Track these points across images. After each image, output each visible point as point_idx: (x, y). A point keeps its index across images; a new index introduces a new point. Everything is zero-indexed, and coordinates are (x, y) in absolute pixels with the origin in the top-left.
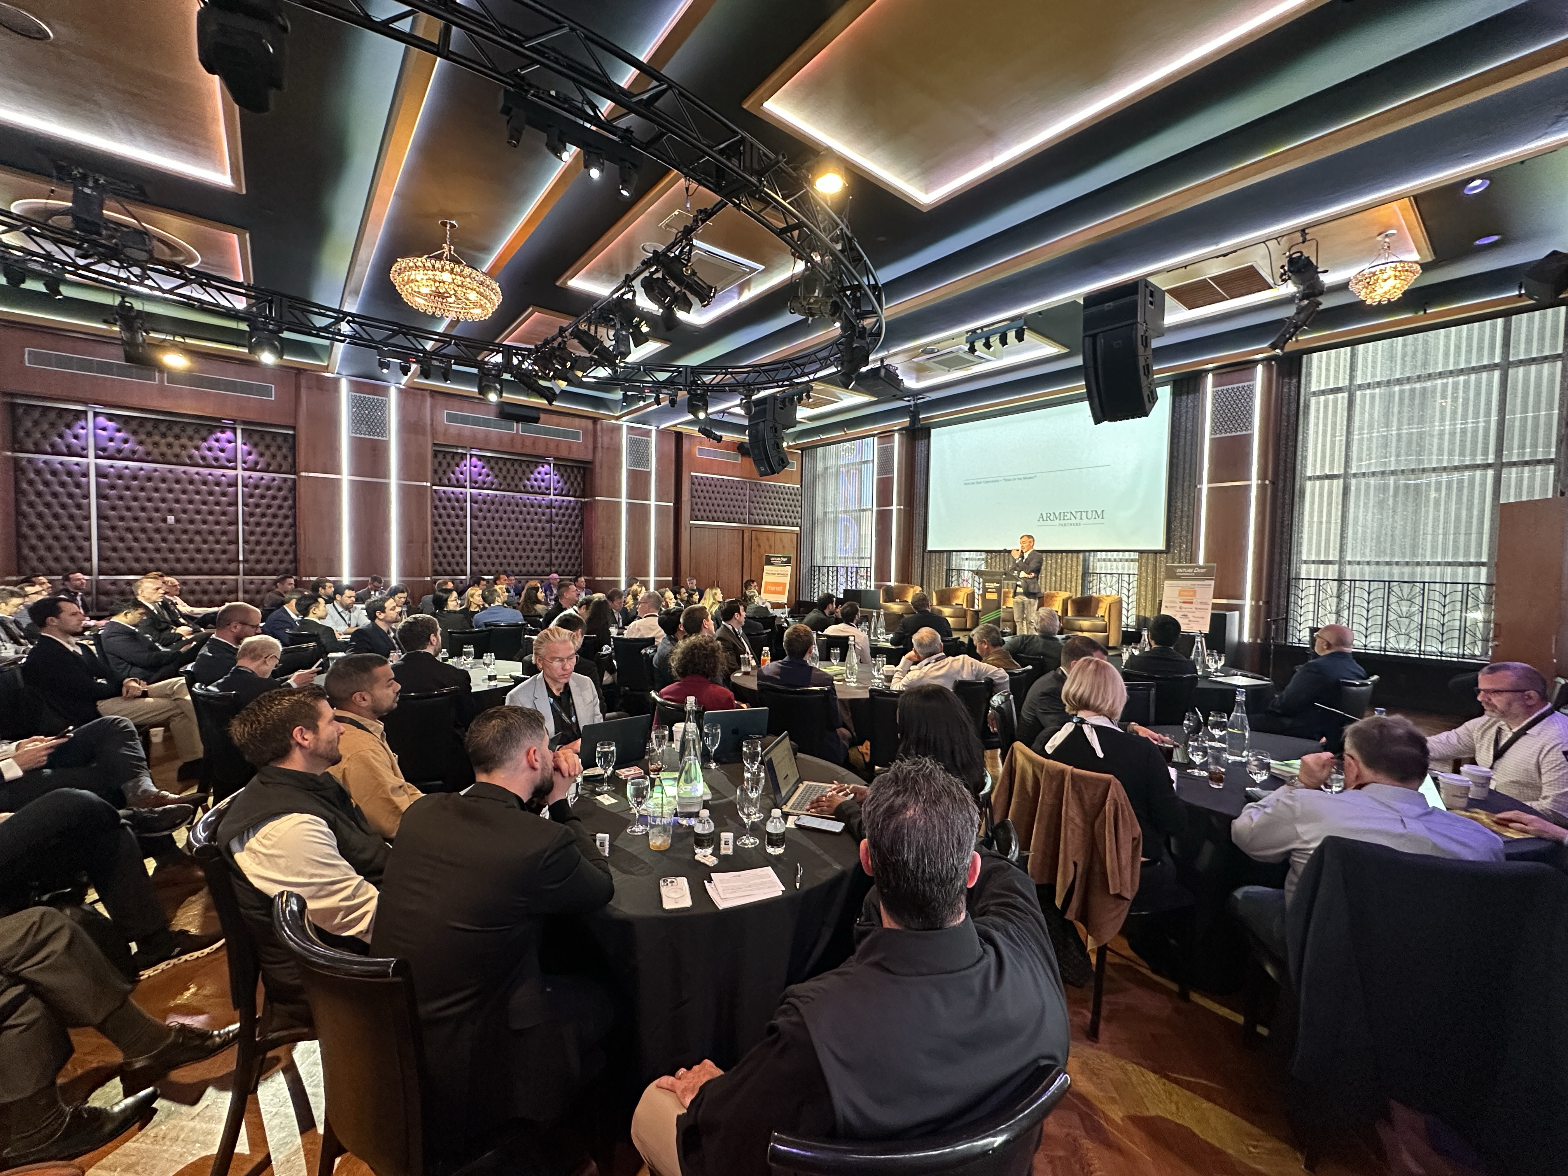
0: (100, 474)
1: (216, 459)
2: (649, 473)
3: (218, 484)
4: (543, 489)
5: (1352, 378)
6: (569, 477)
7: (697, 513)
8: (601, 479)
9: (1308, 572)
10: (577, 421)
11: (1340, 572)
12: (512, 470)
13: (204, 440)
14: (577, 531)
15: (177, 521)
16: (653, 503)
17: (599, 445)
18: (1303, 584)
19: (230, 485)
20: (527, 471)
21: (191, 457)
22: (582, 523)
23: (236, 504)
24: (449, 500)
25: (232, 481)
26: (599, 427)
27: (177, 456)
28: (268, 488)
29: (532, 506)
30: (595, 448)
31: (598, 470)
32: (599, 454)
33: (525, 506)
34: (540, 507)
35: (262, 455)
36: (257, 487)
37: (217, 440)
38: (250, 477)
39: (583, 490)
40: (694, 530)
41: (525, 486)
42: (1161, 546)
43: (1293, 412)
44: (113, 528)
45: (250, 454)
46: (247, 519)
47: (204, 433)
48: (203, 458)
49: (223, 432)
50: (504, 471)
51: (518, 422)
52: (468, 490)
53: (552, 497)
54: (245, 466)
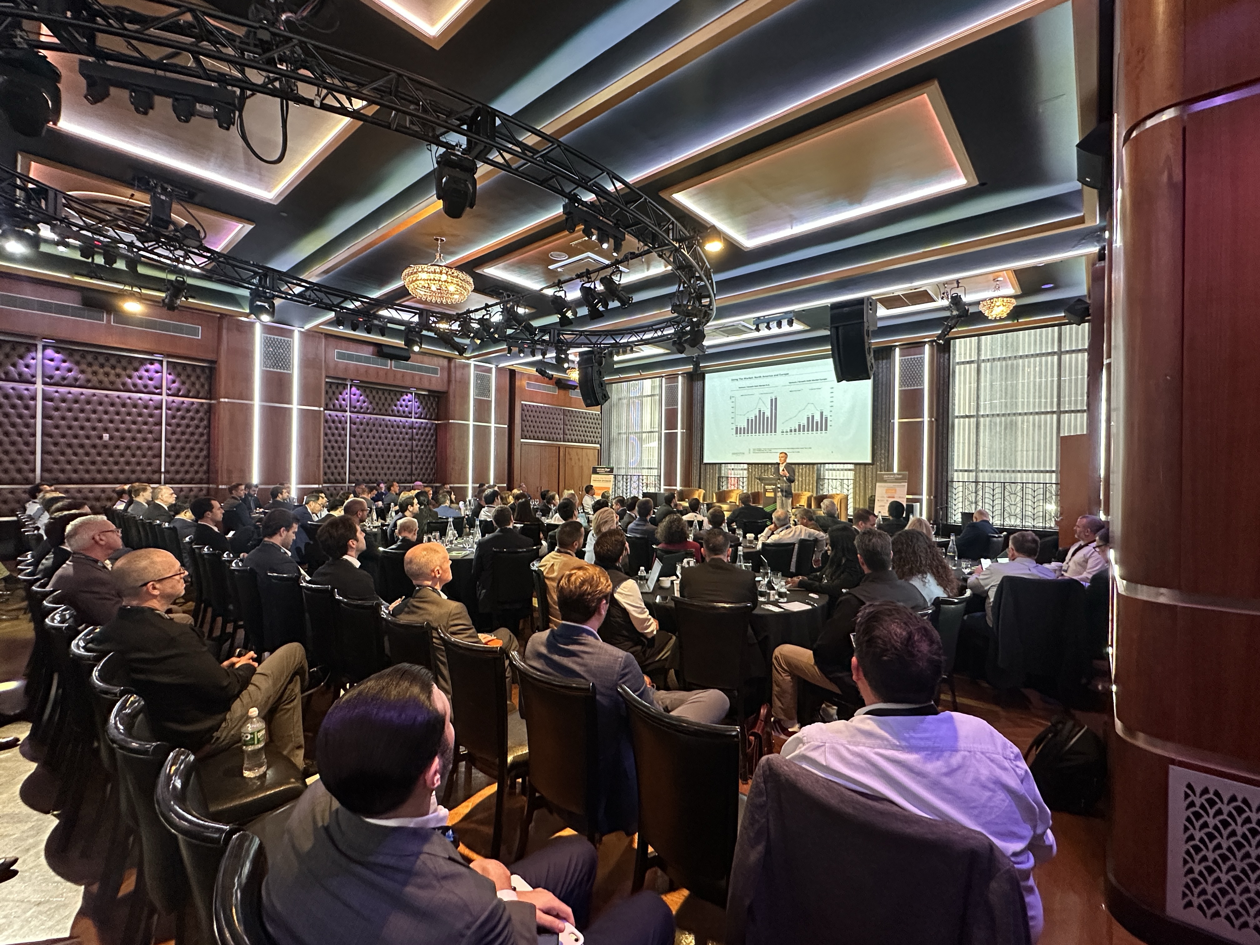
0: (46, 398)
1: (146, 386)
2: (491, 401)
3: (146, 407)
4: (407, 413)
5: (979, 354)
6: (427, 403)
7: (526, 433)
8: (454, 405)
9: (958, 477)
10: (435, 359)
11: (976, 477)
12: (383, 398)
13: (136, 370)
14: (432, 447)
15: (111, 438)
16: (493, 425)
17: (453, 379)
18: (955, 485)
19: (156, 408)
20: (395, 399)
21: (124, 384)
22: (436, 441)
23: (161, 424)
24: (334, 422)
25: (158, 405)
26: (452, 365)
27: (112, 383)
28: (188, 411)
29: (398, 427)
30: (449, 381)
31: (451, 399)
32: (453, 387)
33: (392, 427)
34: (404, 427)
35: (183, 383)
36: (178, 410)
37: (147, 371)
38: (173, 402)
39: (437, 414)
40: (524, 447)
41: (392, 411)
42: (869, 460)
43: (947, 374)
44: (56, 444)
45: (174, 382)
46: (169, 436)
47: (137, 365)
48: (135, 385)
49: (152, 364)
50: (377, 399)
51: (391, 360)
52: (348, 414)
53: (413, 419)
54: (169, 392)
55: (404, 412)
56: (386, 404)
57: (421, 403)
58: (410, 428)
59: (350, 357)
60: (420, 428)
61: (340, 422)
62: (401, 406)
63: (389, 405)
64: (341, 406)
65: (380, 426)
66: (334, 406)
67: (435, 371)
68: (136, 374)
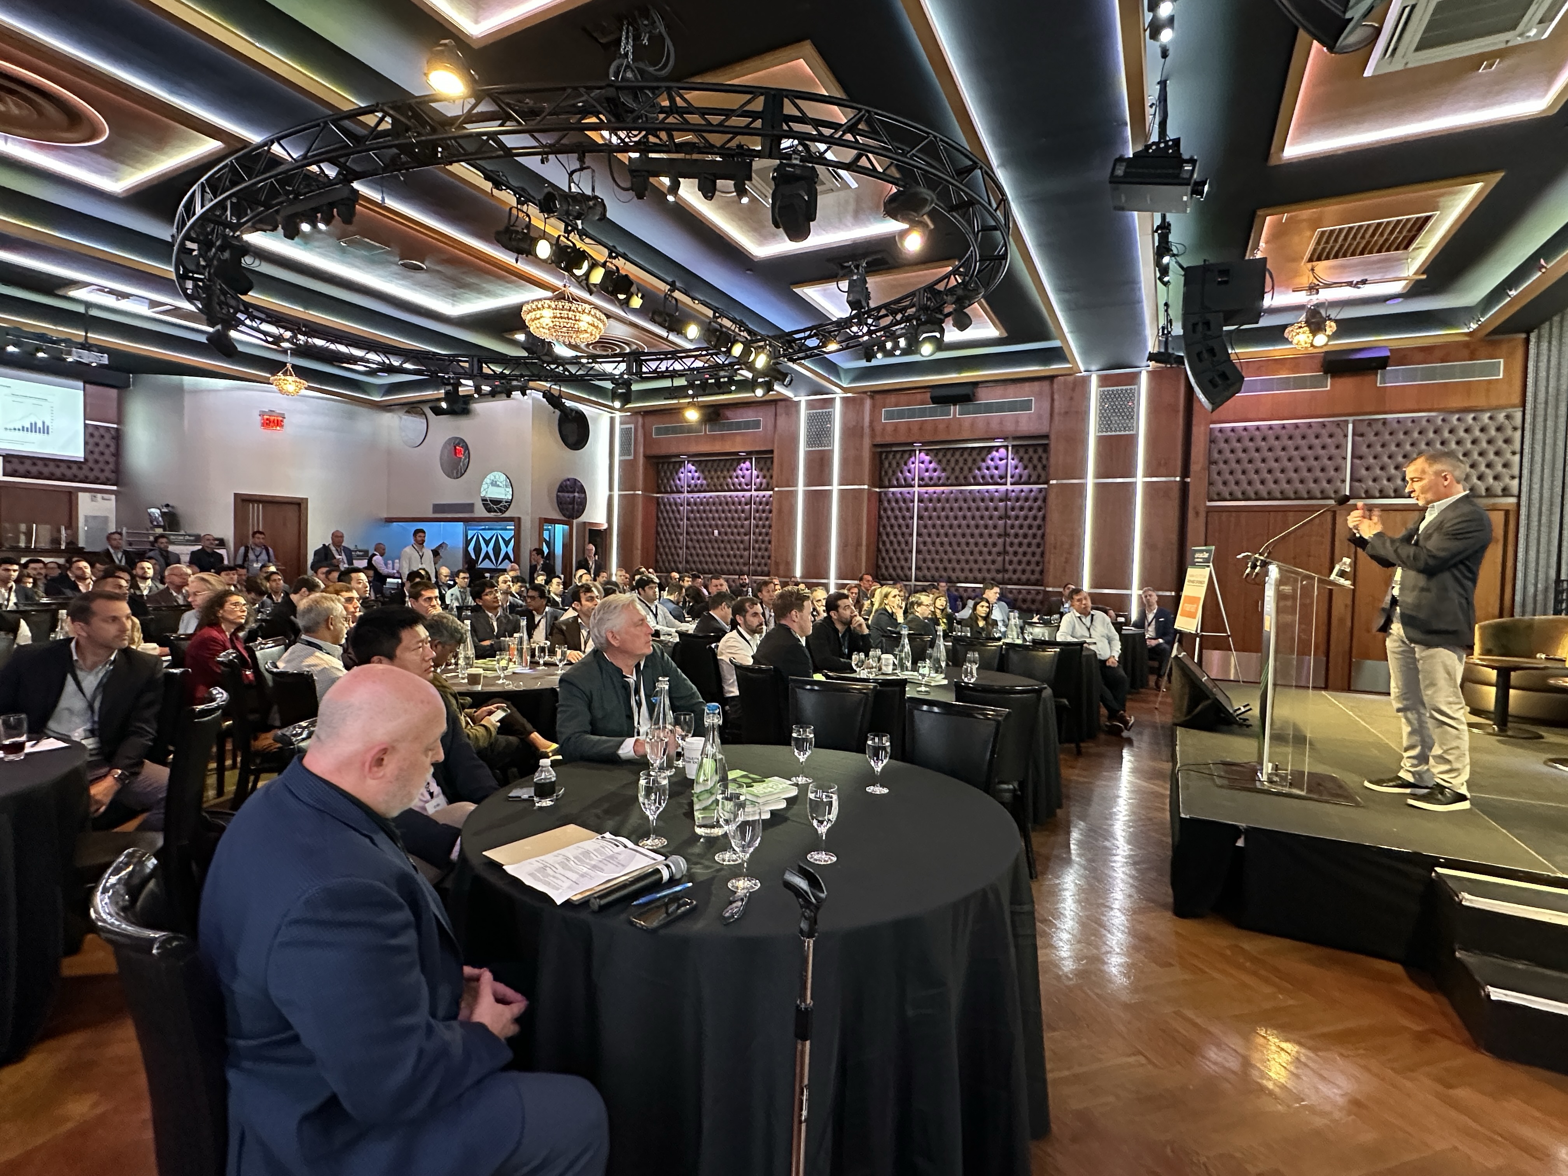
0: (688, 504)
2: (1134, 437)
4: (997, 478)
6: (1031, 459)
7: (1218, 489)
8: (1057, 456)
10: (1026, 387)
13: (734, 470)
15: (719, 533)
16: (1140, 480)
20: (979, 459)
21: (727, 484)
24: (896, 501)
26: (1057, 386)
27: (721, 484)
28: (767, 503)
29: (983, 500)
30: (1052, 416)
31: (1053, 444)
32: (1058, 423)
33: (974, 501)
34: (993, 500)
35: (765, 477)
37: (742, 469)
40: (1212, 514)
41: (975, 477)
47: (735, 465)
48: (734, 484)
49: (745, 462)
50: (952, 464)
51: (954, 405)
52: (916, 489)
53: (1009, 487)
55: (993, 477)
56: (966, 468)
57: (1021, 460)
58: (1001, 500)
59: (901, 414)
60: (1018, 500)
61: (904, 501)
62: (988, 468)
63: (970, 470)
64: (905, 480)
65: (956, 500)
66: (897, 480)
67: (1026, 405)
68: (735, 474)
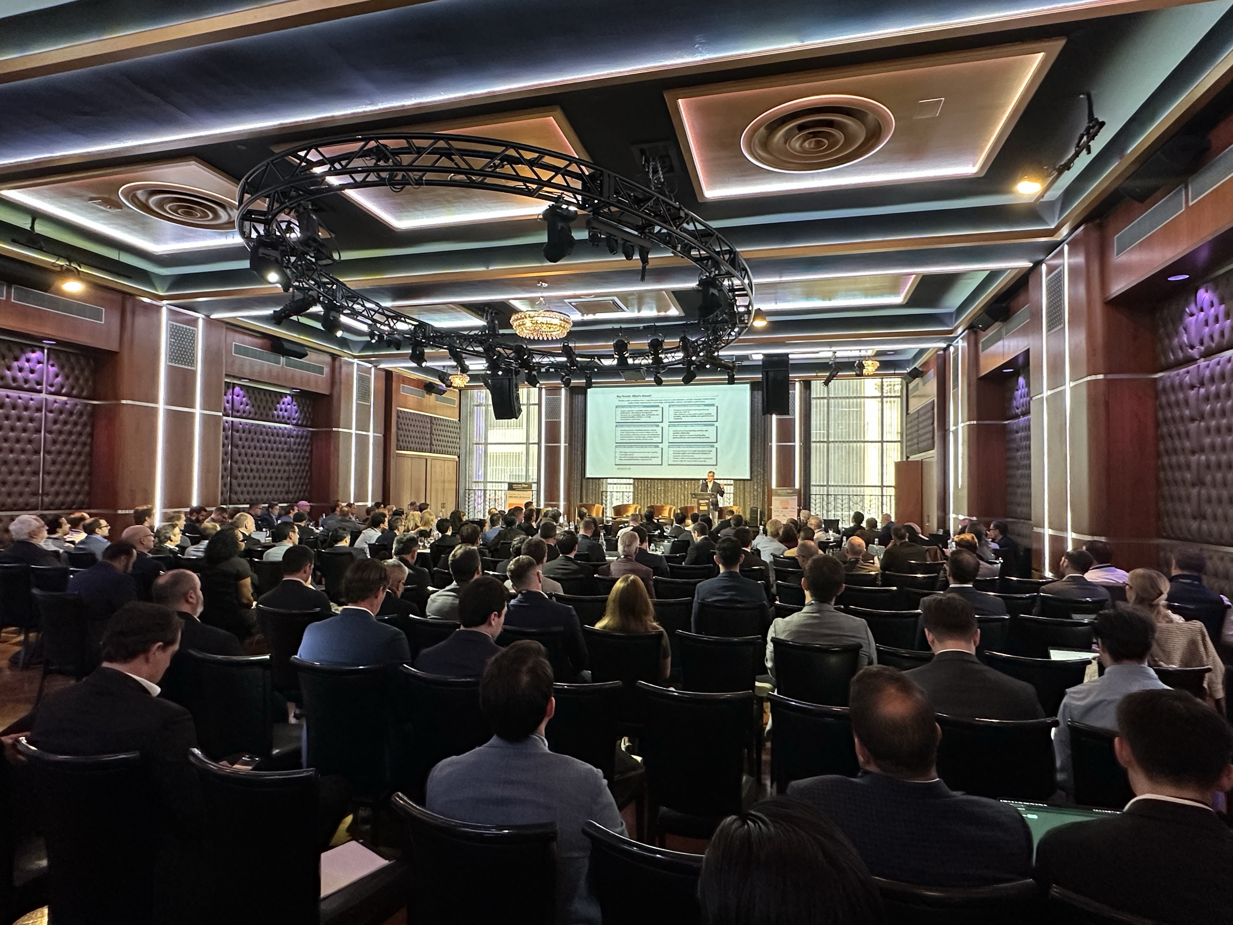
1: (26, 381)
2: (369, 407)
3: (26, 408)
5: (828, 393)
6: (303, 408)
7: (401, 443)
8: (339, 410)
9: (816, 491)
10: (322, 356)
11: (828, 491)
12: (264, 400)
13: (16, 359)
14: (308, 459)
17: (337, 380)
19: (36, 410)
20: (276, 400)
22: (311, 452)
23: (40, 431)
25: (37, 406)
26: (337, 363)
28: (71, 413)
31: (335, 403)
33: (272, 434)
35: (67, 378)
36: (61, 412)
37: (28, 360)
38: (54, 402)
39: (318, 421)
40: (398, 459)
41: (273, 416)
42: (748, 477)
45: (57, 376)
46: (49, 447)
47: (17, 352)
49: (33, 352)
50: (259, 401)
51: (283, 356)
52: (231, 419)
53: (291, 426)
54: (52, 389)
55: (283, 417)
57: (299, 406)
58: (288, 437)
60: (297, 437)
62: (281, 410)
63: (270, 409)
65: (261, 434)
67: (320, 370)
68: (15, 364)
